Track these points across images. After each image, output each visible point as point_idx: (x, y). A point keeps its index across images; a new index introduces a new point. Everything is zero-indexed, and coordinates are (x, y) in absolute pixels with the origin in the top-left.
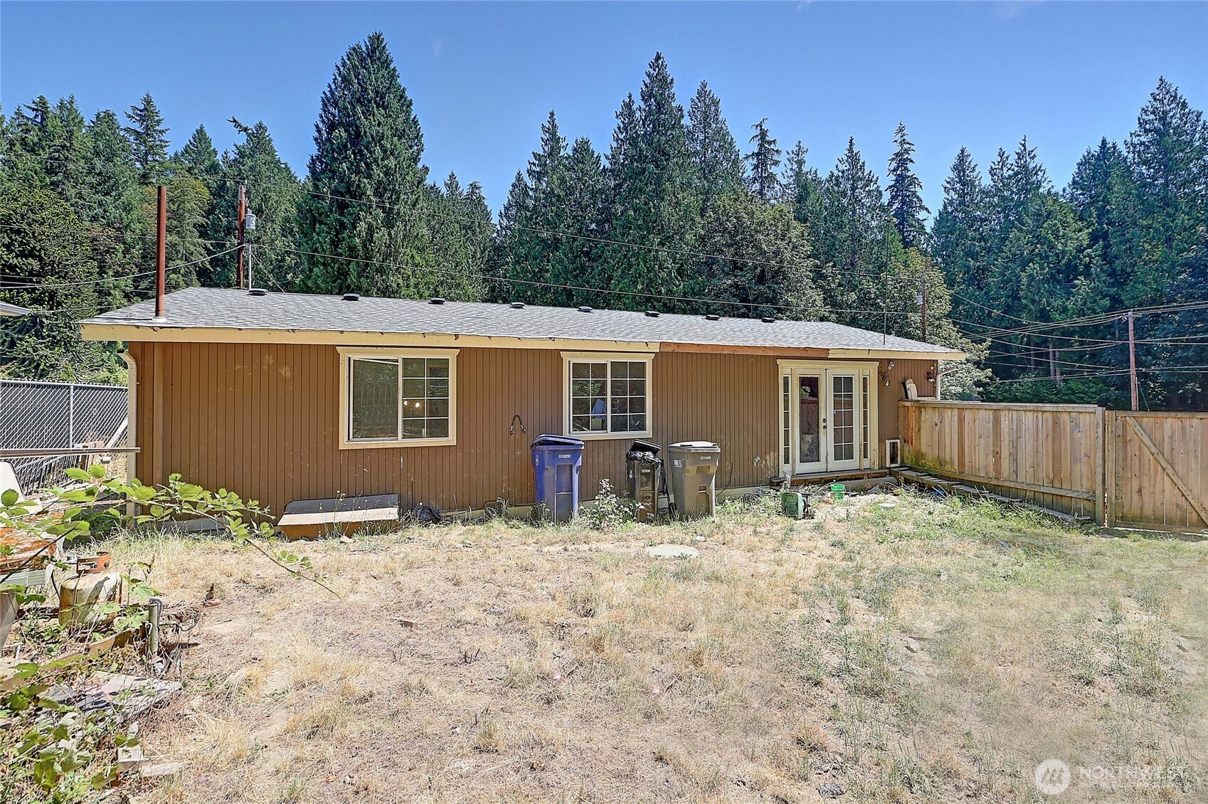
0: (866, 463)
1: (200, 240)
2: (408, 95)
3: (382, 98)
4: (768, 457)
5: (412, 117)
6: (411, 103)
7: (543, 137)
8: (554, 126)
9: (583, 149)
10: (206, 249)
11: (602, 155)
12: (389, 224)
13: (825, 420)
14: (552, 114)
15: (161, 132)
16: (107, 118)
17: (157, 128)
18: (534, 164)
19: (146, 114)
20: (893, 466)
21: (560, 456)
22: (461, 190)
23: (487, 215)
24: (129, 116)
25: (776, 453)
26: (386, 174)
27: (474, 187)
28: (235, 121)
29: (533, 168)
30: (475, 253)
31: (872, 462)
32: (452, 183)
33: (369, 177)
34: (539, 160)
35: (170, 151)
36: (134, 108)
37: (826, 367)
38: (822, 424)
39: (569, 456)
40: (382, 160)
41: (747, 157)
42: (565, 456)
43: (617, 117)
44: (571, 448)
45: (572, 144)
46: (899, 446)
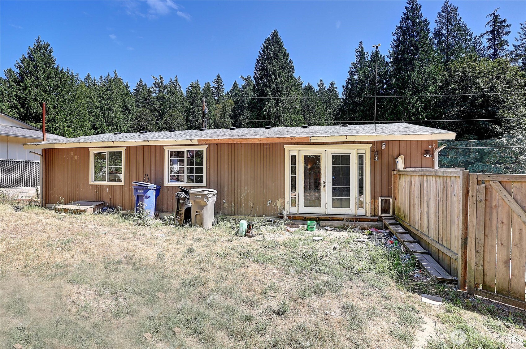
0: (361, 212)
1: (230, 120)
2: (287, 52)
3: (277, 56)
4: (277, 201)
5: (289, 60)
6: (288, 55)
7: (357, 54)
8: (362, 48)
9: (376, 56)
10: (232, 123)
11: (385, 56)
12: (277, 105)
13: (324, 182)
14: (361, 43)
15: (222, 86)
16: (208, 85)
17: (221, 85)
18: (352, 68)
19: (218, 81)
20: (384, 215)
21: (138, 191)
22: (325, 86)
23: (337, 95)
24: (214, 83)
25: (283, 200)
26: (276, 85)
27: (332, 84)
28: (242, 77)
29: (352, 70)
30: (331, 112)
31: (366, 211)
32: (321, 84)
33: (270, 87)
34: (354, 66)
35: (225, 92)
36: (215, 80)
37: (326, 148)
38: (322, 184)
39: (142, 191)
40: (275, 80)
41: (482, 35)
42: (141, 191)
43: (393, 35)
44: (142, 188)
45: (371, 54)
46: (391, 202)
